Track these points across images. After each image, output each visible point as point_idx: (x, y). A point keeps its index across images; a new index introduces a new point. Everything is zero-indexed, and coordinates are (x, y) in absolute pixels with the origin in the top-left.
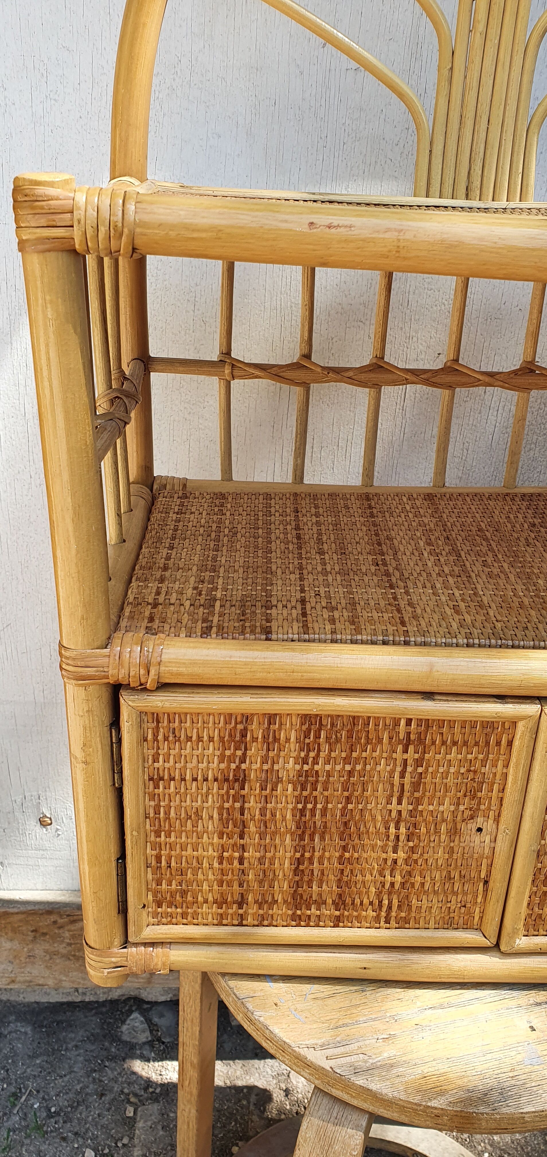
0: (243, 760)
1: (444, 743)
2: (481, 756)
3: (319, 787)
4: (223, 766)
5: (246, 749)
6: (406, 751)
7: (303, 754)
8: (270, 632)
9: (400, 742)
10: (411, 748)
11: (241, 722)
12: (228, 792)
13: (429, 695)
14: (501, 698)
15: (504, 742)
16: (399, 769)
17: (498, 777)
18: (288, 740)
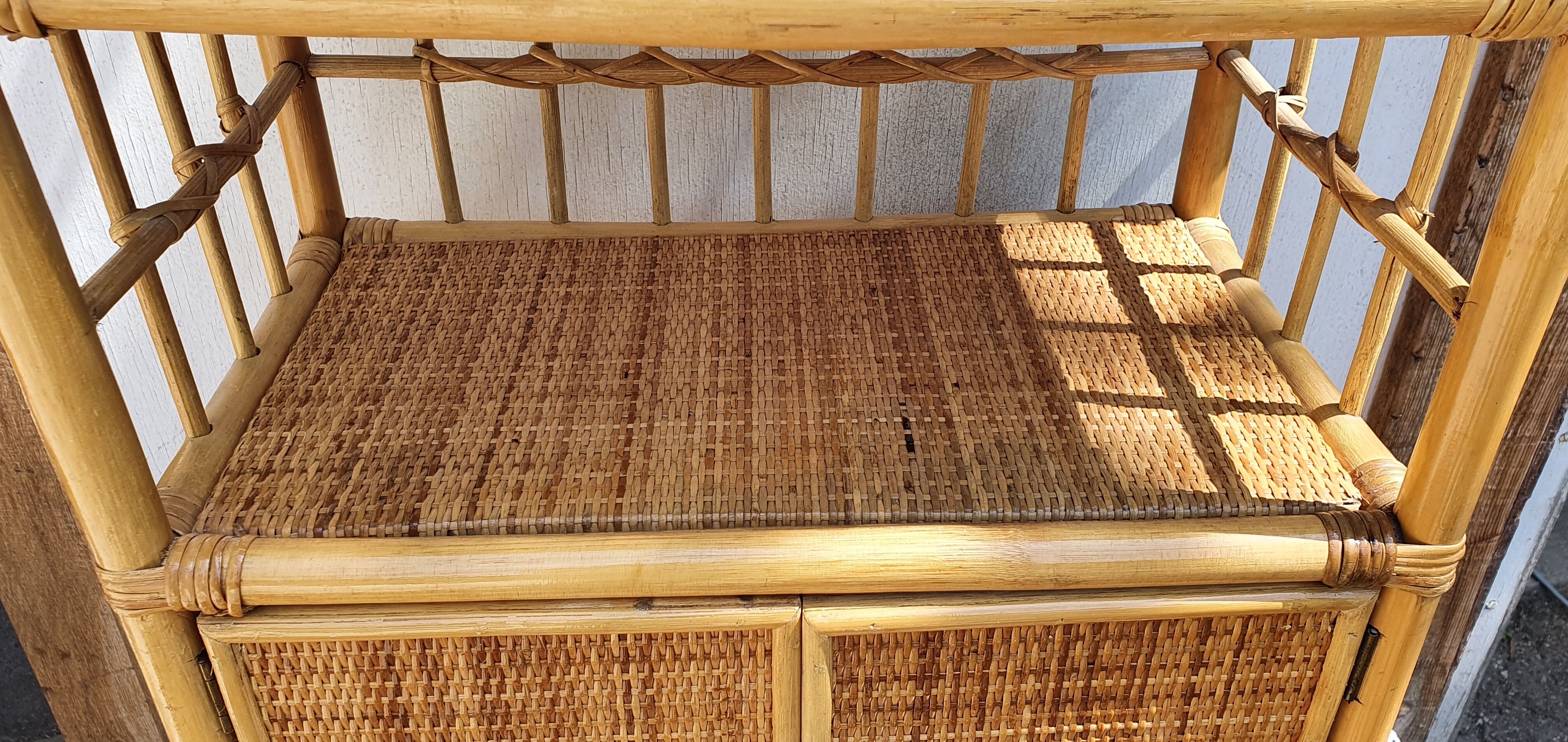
0: (398, 692)
1: (676, 657)
2: (731, 671)
3: (514, 720)
4: (371, 700)
5: (399, 680)
6: (625, 671)
7: (480, 682)
8: (416, 519)
9: (614, 659)
10: (632, 667)
11: (382, 649)
12: (385, 731)
13: (645, 602)
14: (748, 599)
15: (760, 651)
16: (620, 693)
17: (760, 693)
18: (454, 666)
